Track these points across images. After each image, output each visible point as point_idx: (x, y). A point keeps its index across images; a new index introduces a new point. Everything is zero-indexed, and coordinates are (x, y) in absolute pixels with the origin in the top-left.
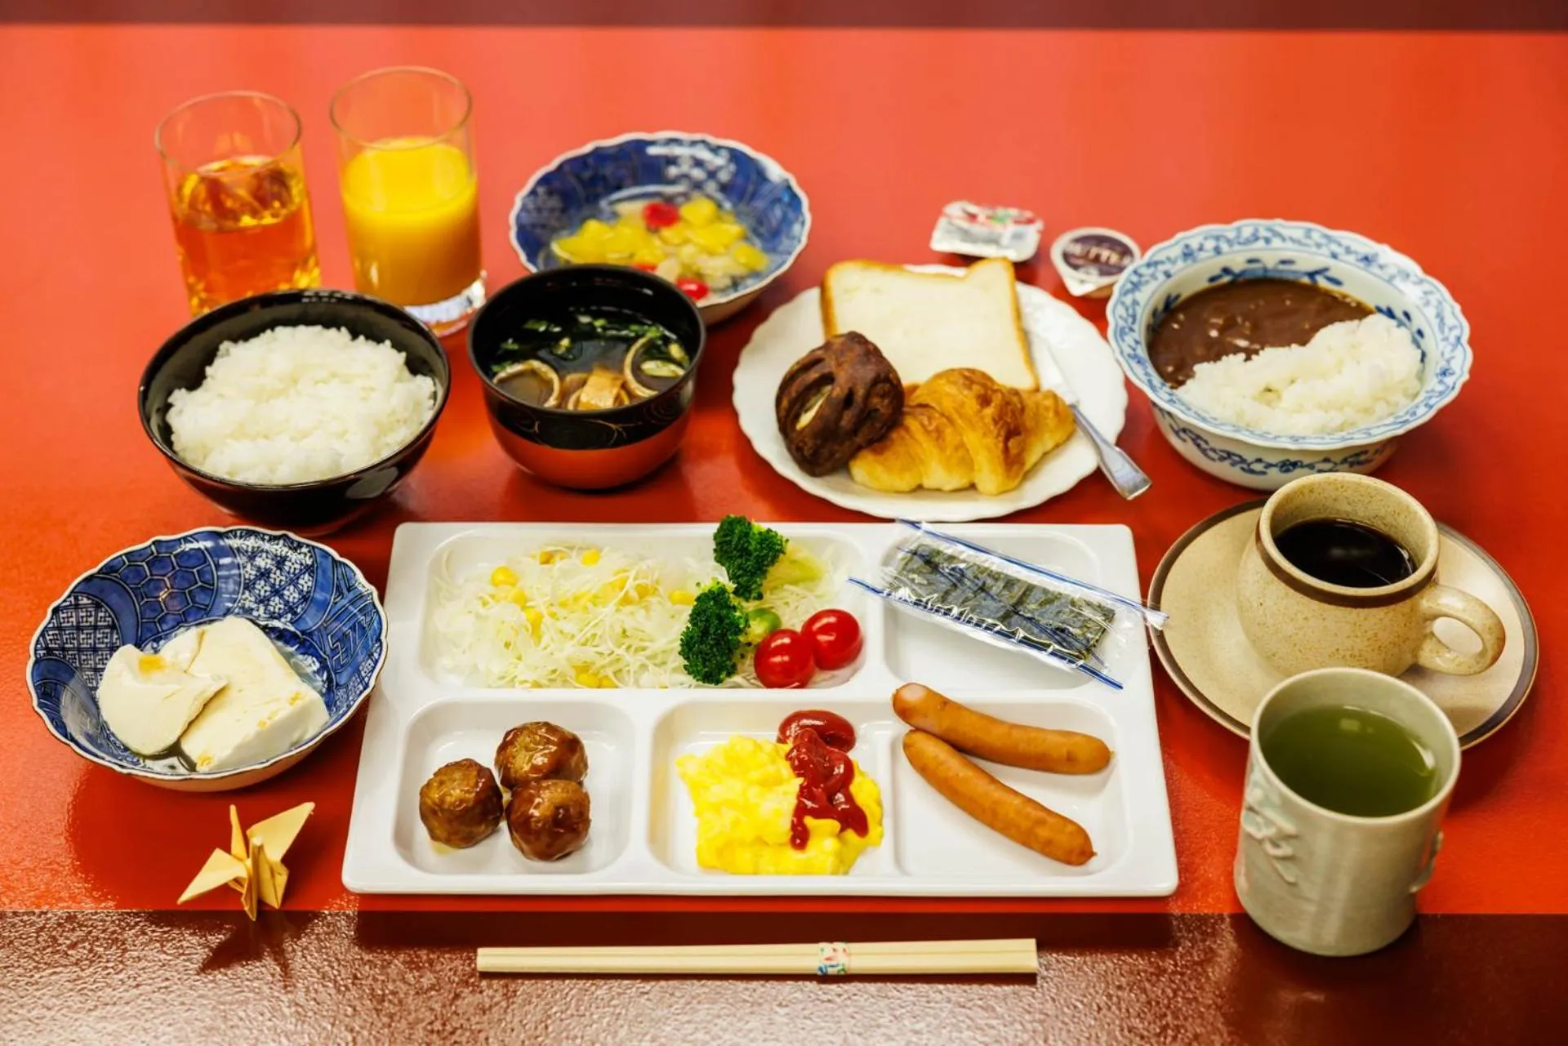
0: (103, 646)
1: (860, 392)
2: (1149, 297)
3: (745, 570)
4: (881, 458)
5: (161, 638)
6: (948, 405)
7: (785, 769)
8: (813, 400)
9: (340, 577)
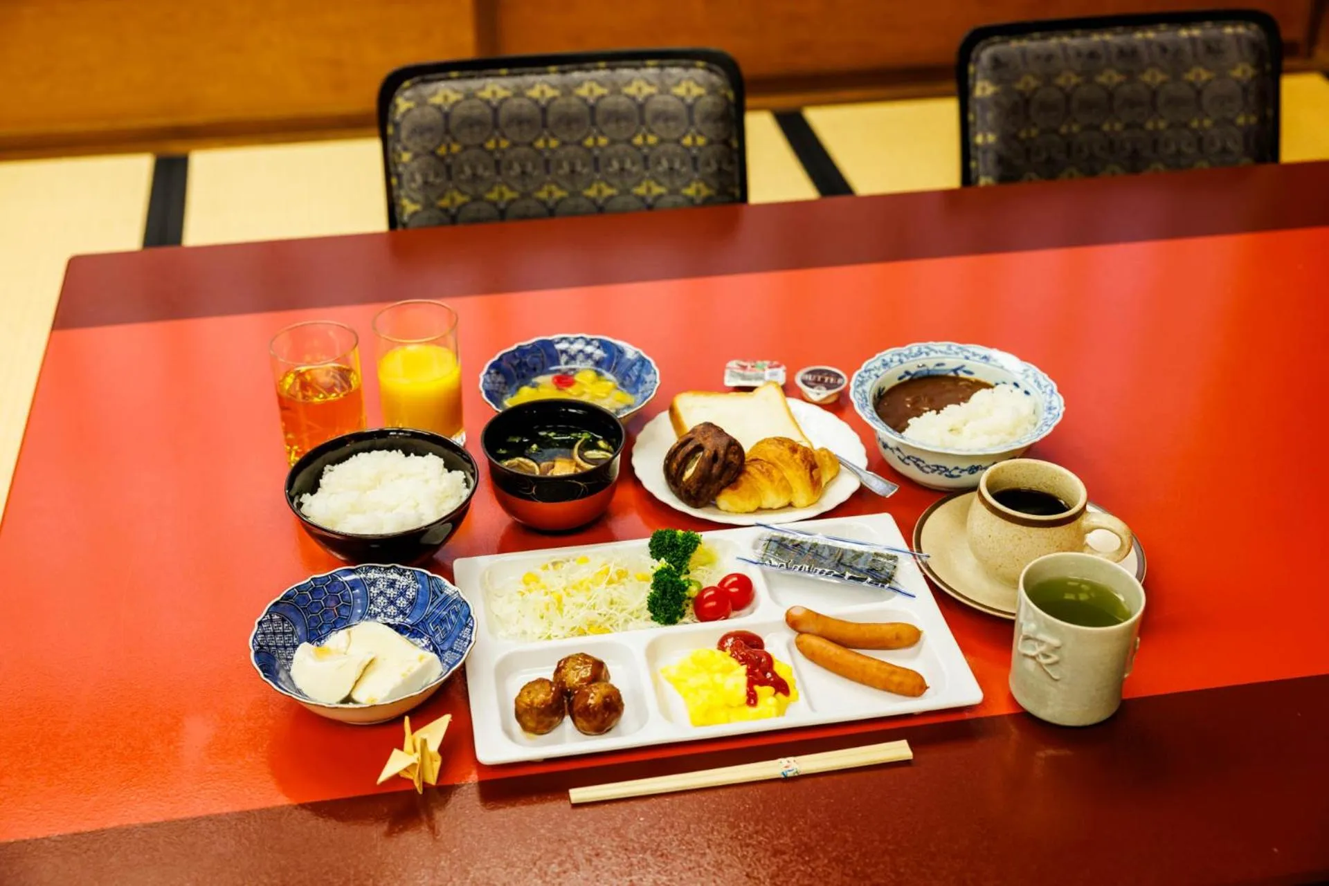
0: (289, 645)
1: (722, 452)
2: (870, 388)
3: (678, 558)
4: (736, 492)
5: (322, 639)
6: (771, 456)
7: (734, 662)
8: (691, 462)
9: (434, 585)
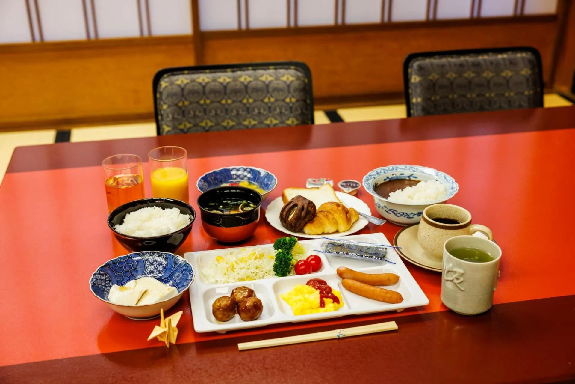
0: (108, 286)
1: (306, 206)
2: (371, 182)
3: (287, 249)
4: (312, 225)
5: (123, 285)
6: (328, 209)
7: (314, 289)
8: (292, 212)
9: (175, 259)
